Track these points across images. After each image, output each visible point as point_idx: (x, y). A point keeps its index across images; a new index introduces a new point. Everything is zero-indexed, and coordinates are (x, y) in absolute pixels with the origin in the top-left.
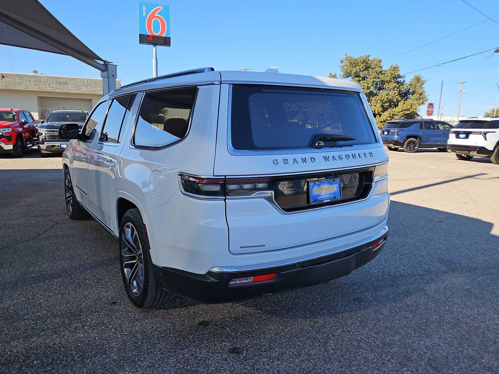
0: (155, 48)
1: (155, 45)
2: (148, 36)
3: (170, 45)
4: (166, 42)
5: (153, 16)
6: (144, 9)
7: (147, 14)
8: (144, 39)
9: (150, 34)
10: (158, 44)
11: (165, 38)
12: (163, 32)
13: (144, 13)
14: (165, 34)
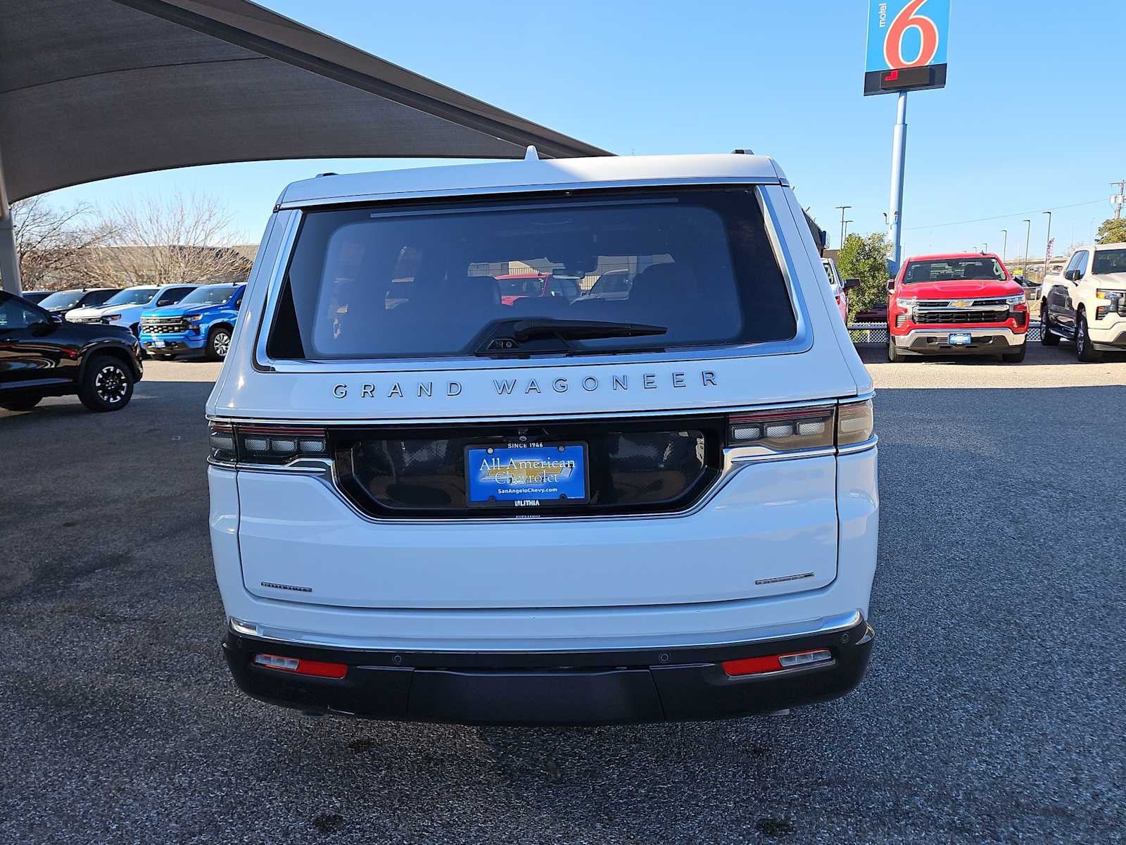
0: (903, 98)
1: (903, 90)
2: (888, 73)
3: (945, 83)
4: (933, 76)
5: (903, 21)
6: (882, 11)
7: (888, 20)
8: (877, 83)
9: (893, 66)
10: (912, 86)
11: (930, 68)
12: (927, 52)
13: (883, 19)
14: (934, 58)
